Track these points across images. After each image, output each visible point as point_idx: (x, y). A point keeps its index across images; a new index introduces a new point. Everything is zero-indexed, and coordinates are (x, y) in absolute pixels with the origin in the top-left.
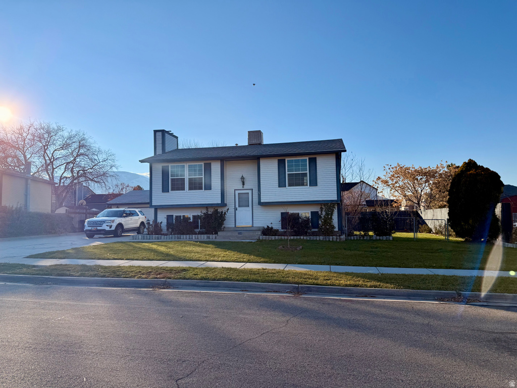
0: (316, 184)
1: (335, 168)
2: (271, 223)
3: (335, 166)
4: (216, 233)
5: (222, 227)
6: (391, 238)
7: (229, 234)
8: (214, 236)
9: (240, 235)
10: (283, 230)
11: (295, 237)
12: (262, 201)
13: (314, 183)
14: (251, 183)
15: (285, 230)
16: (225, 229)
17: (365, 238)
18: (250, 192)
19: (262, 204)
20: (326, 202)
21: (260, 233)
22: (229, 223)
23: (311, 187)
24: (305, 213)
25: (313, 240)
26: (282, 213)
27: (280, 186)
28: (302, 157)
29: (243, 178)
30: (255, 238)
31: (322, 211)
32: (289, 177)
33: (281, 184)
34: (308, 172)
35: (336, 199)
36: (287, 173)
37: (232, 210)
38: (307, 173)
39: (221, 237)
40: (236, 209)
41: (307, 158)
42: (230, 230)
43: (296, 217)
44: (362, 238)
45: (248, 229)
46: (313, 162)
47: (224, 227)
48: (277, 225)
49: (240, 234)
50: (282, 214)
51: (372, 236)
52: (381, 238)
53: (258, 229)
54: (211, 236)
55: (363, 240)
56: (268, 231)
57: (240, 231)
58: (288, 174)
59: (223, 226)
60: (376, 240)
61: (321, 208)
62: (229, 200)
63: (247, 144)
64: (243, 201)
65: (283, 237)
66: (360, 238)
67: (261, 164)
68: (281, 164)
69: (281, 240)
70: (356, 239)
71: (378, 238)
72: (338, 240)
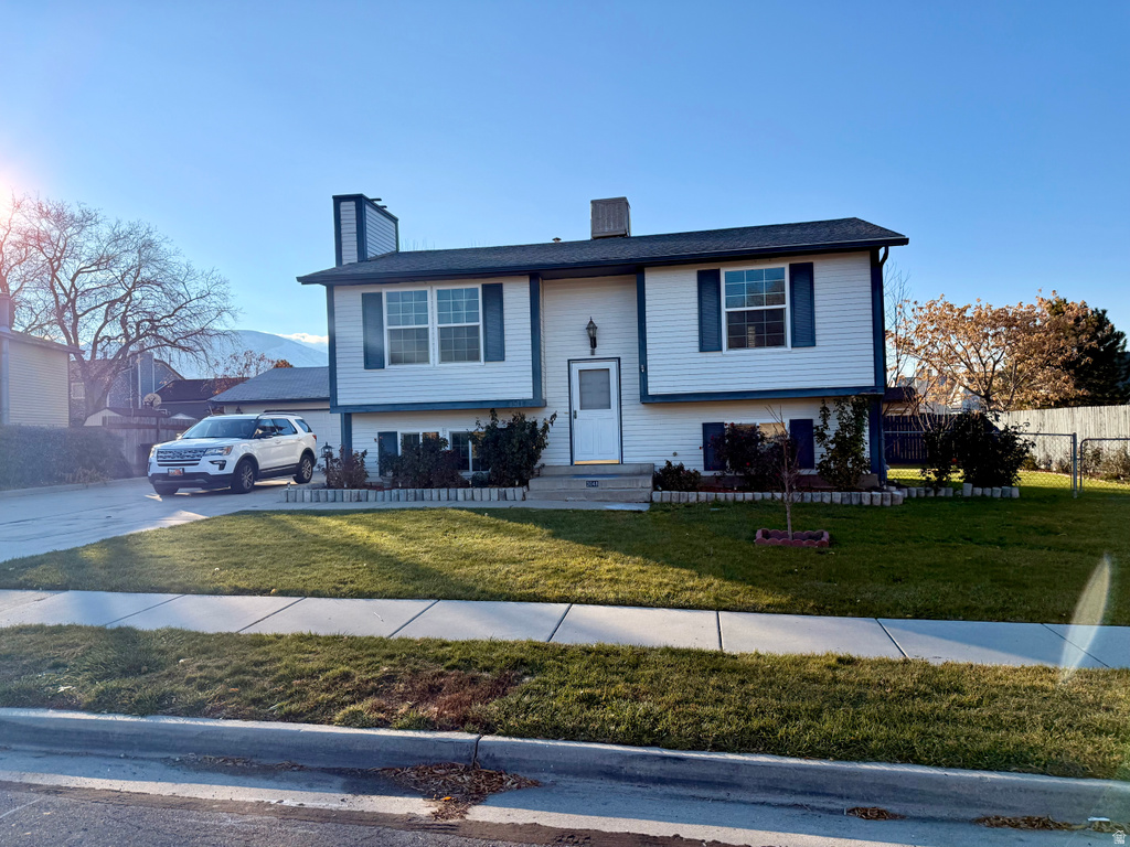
0: (811, 342)
1: (870, 294)
2: (675, 454)
3: (869, 289)
4: (524, 483)
5: (537, 465)
6: (1016, 493)
7: (561, 485)
8: (519, 491)
9: (593, 490)
10: (710, 473)
11: (759, 495)
12: (654, 389)
13: (805, 337)
14: (620, 338)
15: (718, 473)
16: (544, 471)
17: (942, 493)
18: (612, 366)
19: (648, 399)
20: (844, 394)
21: (649, 483)
22: (554, 455)
23: (796, 350)
24: (772, 423)
25: (812, 505)
26: (704, 425)
27: (702, 349)
28: (770, 262)
29: (591, 327)
30: (639, 497)
31: (825, 415)
32: (729, 321)
33: (708, 342)
34: (787, 306)
35: (871, 382)
36: (724, 310)
37: (563, 419)
38: (782, 310)
39: (537, 495)
40: (572, 415)
41: (784, 266)
42: (558, 474)
43: (750, 435)
44: (932, 494)
45: (609, 470)
46: (802, 275)
47: (543, 466)
48: (692, 459)
49: (592, 484)
50: (706, 426)
51: (957, 486)
52: (988, 491)
53: (639, 472)
54: (510, 491)
55: (938, 499)
56: (669, 477)
57: (593, 476)
58: (728, 313)
59: (540, 462)
60: (974, 498)
61: (825, 409)
62: (557, 392)
63: (588, 237)
64: (595, 391)
65: (721, 495)
66: (927, 492)
67: (647, 286)
68: (708, 282)
69: (717, 503)
70: (915, 495)
71: (978, 491)
72: (888, 503)
